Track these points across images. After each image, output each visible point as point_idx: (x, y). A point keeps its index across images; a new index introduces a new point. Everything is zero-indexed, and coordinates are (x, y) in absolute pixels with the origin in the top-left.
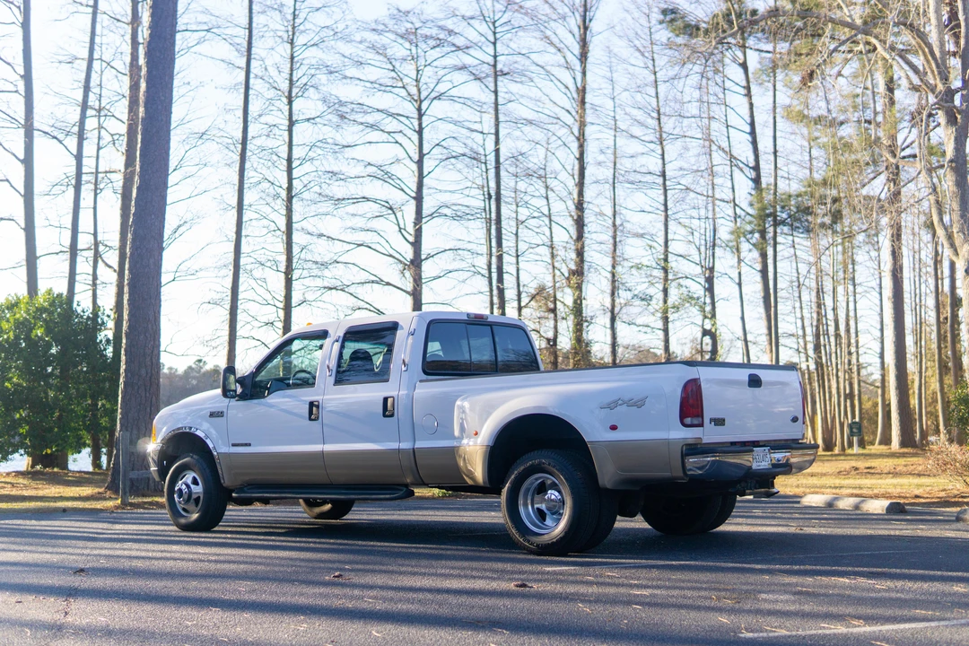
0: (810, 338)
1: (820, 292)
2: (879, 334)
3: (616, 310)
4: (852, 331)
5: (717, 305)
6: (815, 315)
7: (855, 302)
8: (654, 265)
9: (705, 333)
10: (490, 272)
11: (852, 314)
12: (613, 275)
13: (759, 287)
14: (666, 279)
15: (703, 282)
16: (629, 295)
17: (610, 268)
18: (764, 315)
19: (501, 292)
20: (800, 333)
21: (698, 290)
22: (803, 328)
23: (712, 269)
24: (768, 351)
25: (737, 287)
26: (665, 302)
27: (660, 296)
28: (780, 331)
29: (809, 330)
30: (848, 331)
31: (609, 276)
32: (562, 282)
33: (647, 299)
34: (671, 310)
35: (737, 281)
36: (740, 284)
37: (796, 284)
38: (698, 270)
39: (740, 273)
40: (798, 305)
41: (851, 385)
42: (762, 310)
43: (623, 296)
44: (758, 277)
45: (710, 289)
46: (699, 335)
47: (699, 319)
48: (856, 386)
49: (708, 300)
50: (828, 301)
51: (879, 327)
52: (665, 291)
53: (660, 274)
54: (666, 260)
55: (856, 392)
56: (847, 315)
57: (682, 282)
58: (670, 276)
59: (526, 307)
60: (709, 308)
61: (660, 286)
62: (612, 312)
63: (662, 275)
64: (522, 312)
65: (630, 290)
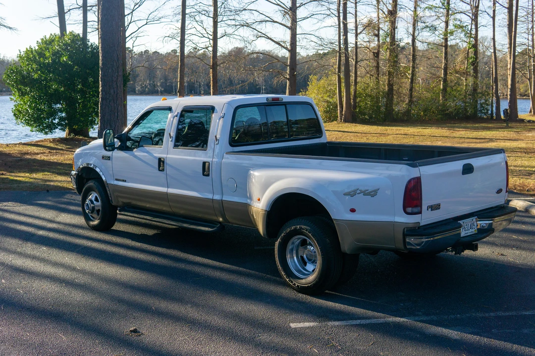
3: (416, 34)
5: (479, 29)
8: (441, 5)
10: (338, 14)
12: (415, 13)
13: (507, 17)
14: (448, 15)
15: (471, 15)
16: (424, 25)
17: (413, 9)
18: (507, 35)
19: (345, 26)
20: (531, 43)
22: (533, 41)
23: (477, 7)
25: (491, 20)
26: (446, 29)
27: (443, 25)
31: (412, 13)
33: (434, 28)
34: (449, 35)
35: (492, 16)
36: (494, 18)
37: (530, 12)
38: (469, 7)
39: (494, 11)
42: (506, 30)
43: (420, 25)
44: (506, 12)
45: (475, 21)
46: (467, 48)
47: (467, 39)
49: (473, 27)
52: (447, 23)
54: (448, 2)
57: (458, 16)
58: (450, 12)
59: (361, 33)
60: (474, 32)
61: (444, 19)
62: (413, 36)
63: (445, 11)
64: (358, 37)
65: (424, 22)
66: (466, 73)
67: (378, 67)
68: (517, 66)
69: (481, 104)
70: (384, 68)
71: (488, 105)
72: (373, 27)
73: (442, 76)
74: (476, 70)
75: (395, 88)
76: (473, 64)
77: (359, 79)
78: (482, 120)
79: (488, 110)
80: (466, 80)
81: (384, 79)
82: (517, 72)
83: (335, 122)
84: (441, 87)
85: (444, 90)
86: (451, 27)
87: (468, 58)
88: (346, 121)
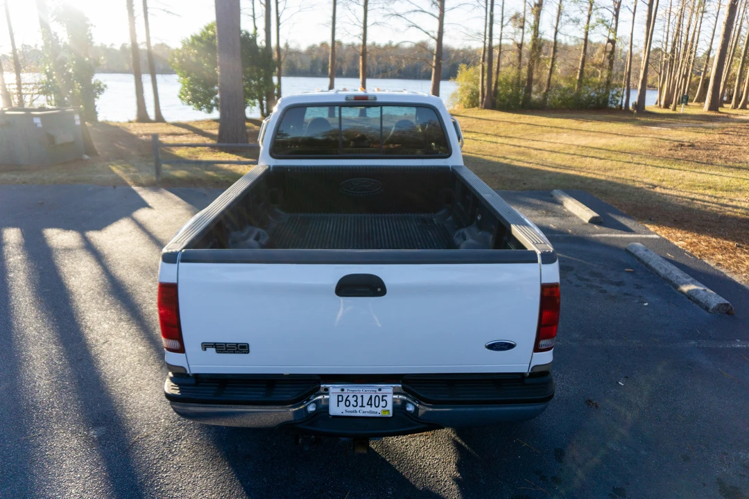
0: (670, 44)
1: (682, 16)
2: (710, 41)
3: (559, 27)
4: (695, 40)
5: (619, 24)
6: (676, 31)
7: (701, 23)
9: (609, 41)
10: (487, 4)
11: (697, 29)
12: (560, 7)
13: (646, 14)
14: (591, 9)
15: (613, 10)
16: (567, 18)
17: (558, 2)
18: (645, 31)
19: (492, 17)
20: (665, 40)
21: (609, 16)
22: (667, 38)
23: (619, 4)
24: (643, 52)
25: (632, 15)
26: (588, 23)
27: (586, 18)
28: (653, 39)
29: (670, 39)
30: (693, 41)
31: (557, 7)
32: (529, 11)
33: (577, 21)
34: (590, 29)
35: (633, 11)
36: (634, 14)
37: (668, 12)
39: (635, 7)
40: (667, 24)
41: (688, 71)
42: (645, 27)
43: (563, 18)
44: (647, 8)
45: (617, 16)
46: (606, 42)
47: (606, 33)
48: (690, 71)
49: (614, 22)
50: (686, 22)
51: (711, 37)
52: (589, 17)
55: (689, 74)
56: (695, 31)
57: (601, 11)
58: (594, 7)
59: (507, 25)
60: (614, 26)
61: (586, 13)
62: (556, 28)
63: (589, 6)
64: (504, 28)
65: (568, 16)
66: (601, 66)
67: (520, 57)
68: (650, 61)
69: (613, 95)
70: (526, 60)
71: (618, 96)
72: (519, 20)
73: (580, 68)
74: (611, 63)
75: (535, 76)
76: (609, 57)
77: (502, 69)
78: (612, 111)
79: (618, 101)
80: (602, 72)
81: (524, 70)
82: (649, 66)
83: (476, 108)
84: (578, 77)
85: (580, 80)
86: (593, 21)
87: (605, 52)
88: (486, 107)
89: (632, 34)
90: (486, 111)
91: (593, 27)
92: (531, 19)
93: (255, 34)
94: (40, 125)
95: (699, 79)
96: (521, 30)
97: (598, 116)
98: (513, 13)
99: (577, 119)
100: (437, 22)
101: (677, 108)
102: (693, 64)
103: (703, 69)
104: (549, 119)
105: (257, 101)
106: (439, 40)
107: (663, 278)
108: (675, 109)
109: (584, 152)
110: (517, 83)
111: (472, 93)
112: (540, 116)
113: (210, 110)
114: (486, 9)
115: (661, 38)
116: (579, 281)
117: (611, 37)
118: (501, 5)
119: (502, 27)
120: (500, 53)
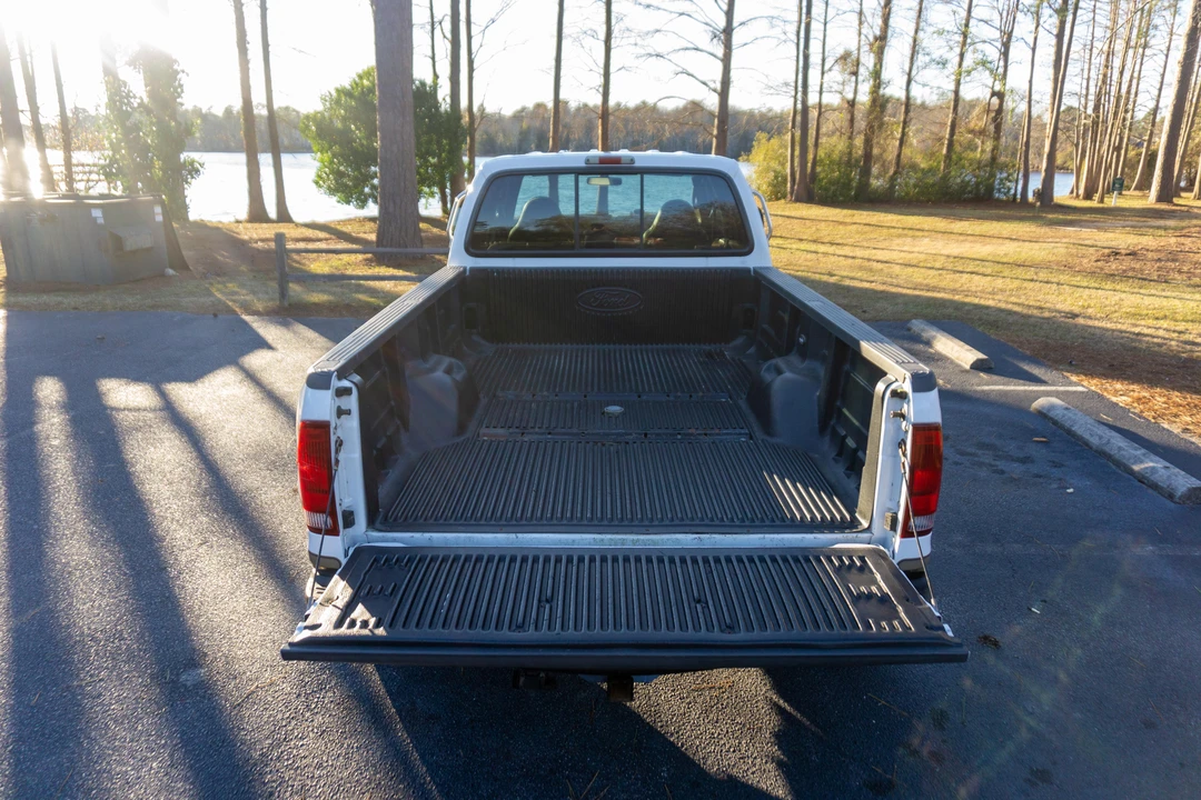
0: (1091, 97)
1: (1110, 54)
2: (1156, 93)
3: (914, 73)
4: (1133, 91)
5: (1009, 68)
6: (1101, 77)
7: (1142, 64)
8: (956, 30)
9: (994, 94)
10: (798, 40)
11: (1136, 75)
12: (915, 41)
13: (1053, 50)
14: (964, 44)
15: (1000, 46)
16: (927, 59)
17: (912, 33)
18: (1052, 77)
19: (806, 57)
20: (1084, 92)
21: (993, 53)
22: (1087, 88)
23: (1010, 35)
24: (1050, 110)
25: (1030, 52)
26: (960, 65)
27: (957, 59)
28: (1065, 91)
29: (1092, 90)
30: (1128, 92)
31: (911, 41)
32: (865, 48)
33: (943, 63)
34: (963, 75)
35: (1032, 45)
36: (1034, 50)
37: (1089, 47)
38: (997, 34)
39: (1036, 39)
40: (1086, 66)
41: (1121, 139)
42: (1051, 72)
43: (921, 59)
44: (1054, 41)
45: (1005, 54)
46: (988, 96)
47: (990, 81)
48: (1125, 140)
49: (1002, 63)
50: (1117, 63)
51: (1158, 87)
52: (962, 56)
53: (959, 38)
54: (967, 25)
55: (1124, 146)
56: (1132, 76)
57: (980, 46)
58: (969, 41)
59: (830, 70)
60: (1001, 70)
61: (958, 50)
62: (909, 74)
63: (961, 39)
64: (826, 75)
65: (928, 54)
66: (982, 132)
67: (852, 120)
68: (1061, 125)
69: (1001, 180)
70: (861, 124)
71: (1010, 181)
72: (849, 62)
73: (947, 136)
74: (998, 128)
75: (876, 151)
76: (994, 119)
77: (823, 140)
78: (999, 204)
79: (1009, 189)
80: (983, 143)
81: (859, 141)
82: (1059, 133)
83: (783, 201)
84: (944, 151)
85: (948, 157)
86: (968, 62)
87: (988, 111)
88: (798, 200)
89: (1031, 82)
90: (798, 205)
91: (969, 73)
92: (868, 60)
93: (435, 86)
94: (101, 221)
95: (1140, 154)
96: (854, 78)
97: (978, 212)
98: (840, 51)
99: (946, 216)
100: (719, 66)
101: (1106, 199)
102: (1130, 130)
103: (1147, 138)
104: (900, 217)
105: (436, 189)
106: (724, 94)
107: (1096, 451)
108: (1102, 201)
109: (958, 264)
110: (848, 162)
111: (776, 177)
112: (886, 212)
113: (362, 203)
114: (798, 45)
115: (1077, 89)
116: (958, 456)
117: (997, 88)
118: (822, 38)
119: (823, 73)
120: (820, 114)
